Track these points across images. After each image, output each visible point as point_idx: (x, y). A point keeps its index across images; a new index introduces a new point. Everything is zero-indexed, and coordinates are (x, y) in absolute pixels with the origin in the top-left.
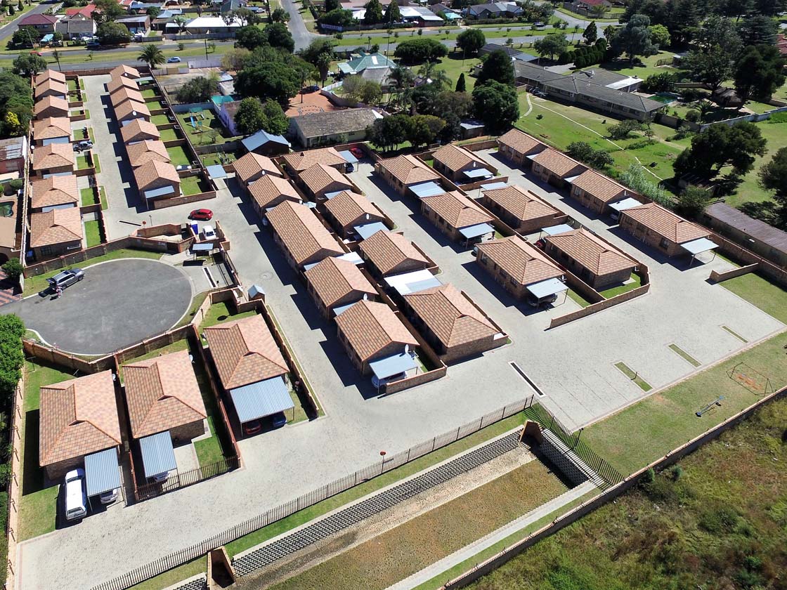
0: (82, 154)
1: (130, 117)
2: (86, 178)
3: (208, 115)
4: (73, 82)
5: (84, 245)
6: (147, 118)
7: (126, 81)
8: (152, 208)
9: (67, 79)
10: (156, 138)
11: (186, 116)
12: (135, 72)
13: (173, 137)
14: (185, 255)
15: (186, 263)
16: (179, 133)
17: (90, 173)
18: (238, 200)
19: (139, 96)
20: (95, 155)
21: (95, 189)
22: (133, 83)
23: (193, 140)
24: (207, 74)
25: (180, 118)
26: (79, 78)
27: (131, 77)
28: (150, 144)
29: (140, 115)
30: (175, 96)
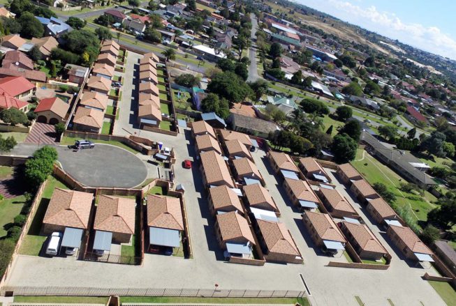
0: (115, 88)
1: (147, 80)
2: (112, 101)
3: (188, 95)
4: (122, 52)
5: (100, 132)
6: (155, 84)
7: (151, 61)
8: (142, 128)
9: (121, 49)
10: (156, 95)
11: (176, 91)
12: (158, 59)
13: (165, 98)
14: (150, 157)
15: (149, 162)
16: (169, 98)
17: (116, 99)
18: (188, 142)
19: (155, 71)
20: (121, 92)
21: (115, 109)
22: (154, 64)
23: (175, 104)
24: (195, 75)
25: (173, 91)
26: (127, 51)
27: (154, 60)
28: (153, 97)
29: (152, 81)
30: (174, 79)
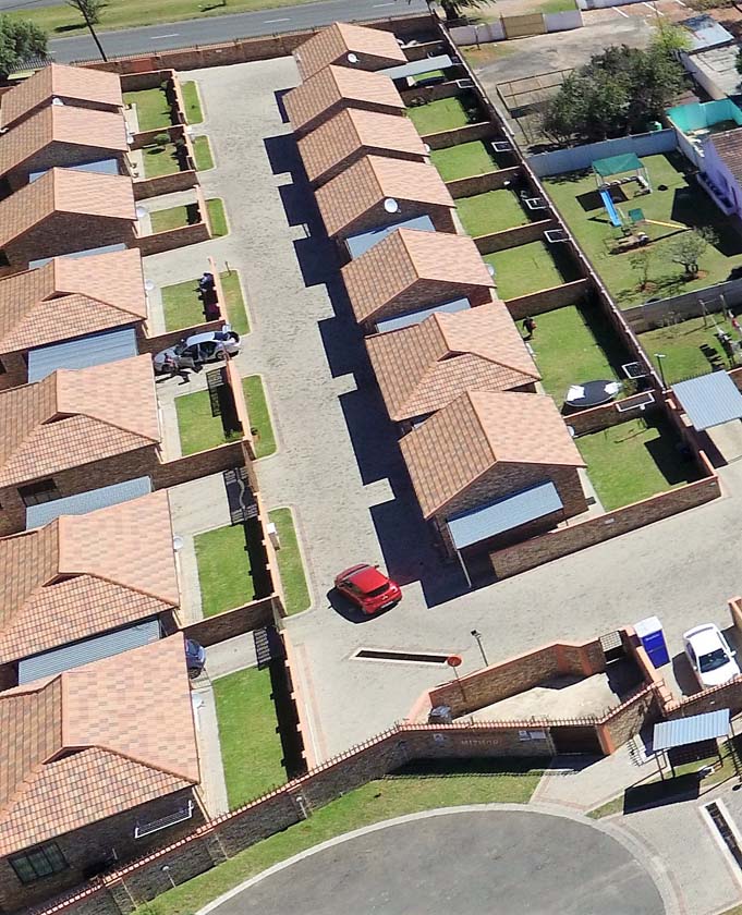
1: (374, 220)
2: (213, 487)
3: (661, 175)
4: (153, 99)
6: (439, 218)
7: (353, 83)
8: (486, 577)
10: (479, 294)
11: (586, 186)
17: (232, 463)
20: (252, 383)
21: (253, 530)
23: (614, 277)
25: (561, 198)
26: (180, 78)
29: (411, 211)
